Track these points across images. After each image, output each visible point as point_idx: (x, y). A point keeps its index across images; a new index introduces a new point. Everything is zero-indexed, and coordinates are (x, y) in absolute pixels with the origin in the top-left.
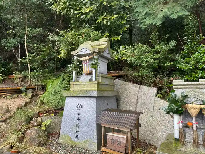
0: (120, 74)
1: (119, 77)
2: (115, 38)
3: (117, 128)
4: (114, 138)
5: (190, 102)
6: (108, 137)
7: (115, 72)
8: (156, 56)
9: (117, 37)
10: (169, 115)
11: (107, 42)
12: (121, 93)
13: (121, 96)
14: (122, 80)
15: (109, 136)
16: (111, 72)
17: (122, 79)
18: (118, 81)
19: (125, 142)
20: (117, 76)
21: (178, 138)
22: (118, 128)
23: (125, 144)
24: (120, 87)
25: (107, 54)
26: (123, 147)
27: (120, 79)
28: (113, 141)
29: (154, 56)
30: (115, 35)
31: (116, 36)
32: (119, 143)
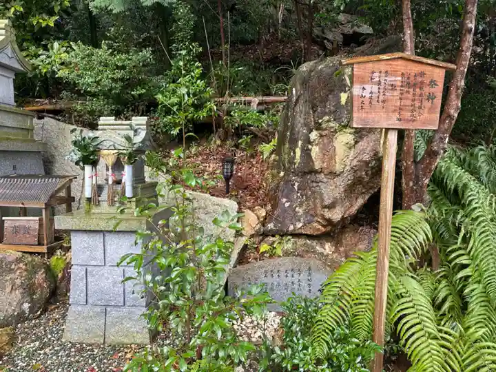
0: (58, 107)
1: (55, 113)
2: (41, 21)
3: (21, 206)
4: (17, 224)
5: (105, 148)
6: (5, 225)
7: (47, 101)
8: (119, 74)
9: (46, 18)
10: (78, 167)
11: (4, 31)
12: (55, 148)
13: (56, 154)
14: (59, 120)
15: (9, 222)
16: (37, 100)
17: (60, 118)
18: (49, 121)
19: (37, 227)
20: (49, 112)
21: (90, 197)
22: (23, 204)
23: (37, 231)
24: (53, 134)
25: (7, 59)
26: (34, 236)
27: (56, 117)
28: (16, 230)
29: (114, 74)
30: (42, 13)
31: (44, 15)
32: (27, 230)
